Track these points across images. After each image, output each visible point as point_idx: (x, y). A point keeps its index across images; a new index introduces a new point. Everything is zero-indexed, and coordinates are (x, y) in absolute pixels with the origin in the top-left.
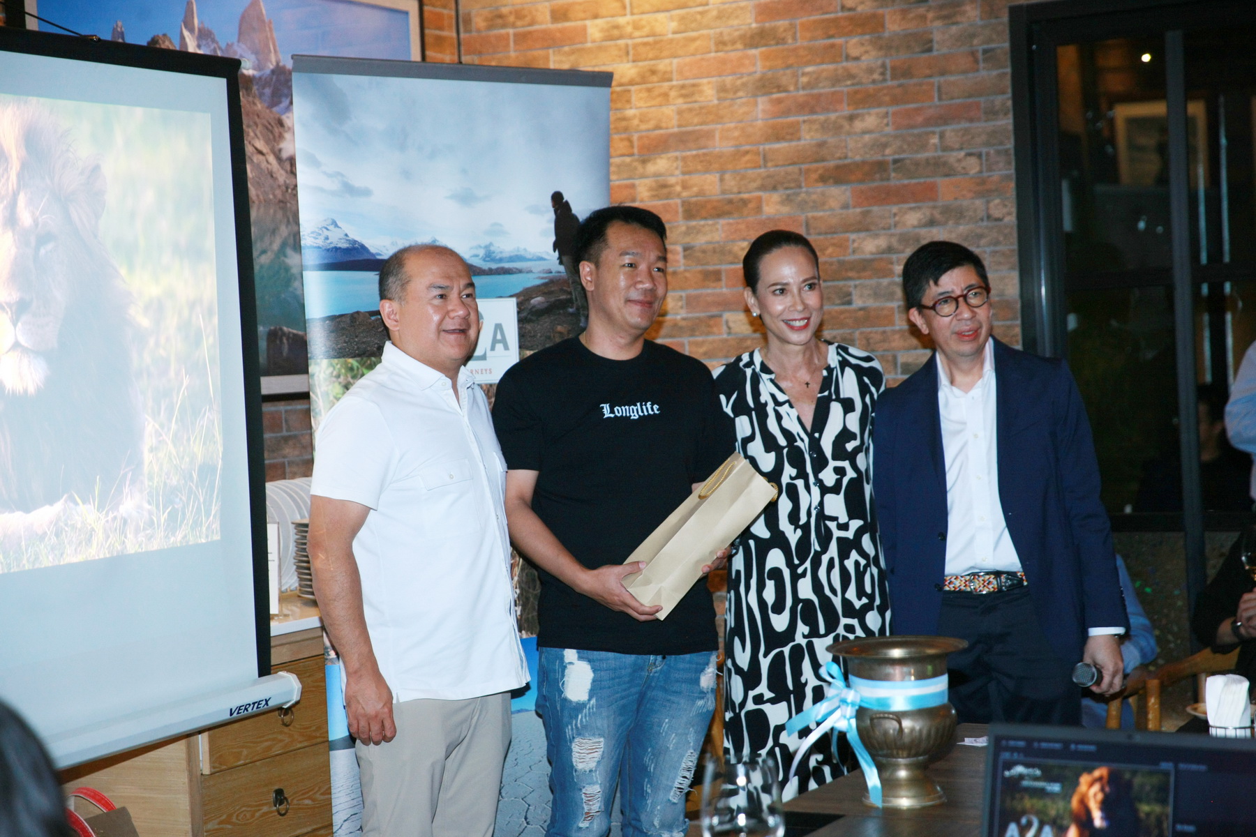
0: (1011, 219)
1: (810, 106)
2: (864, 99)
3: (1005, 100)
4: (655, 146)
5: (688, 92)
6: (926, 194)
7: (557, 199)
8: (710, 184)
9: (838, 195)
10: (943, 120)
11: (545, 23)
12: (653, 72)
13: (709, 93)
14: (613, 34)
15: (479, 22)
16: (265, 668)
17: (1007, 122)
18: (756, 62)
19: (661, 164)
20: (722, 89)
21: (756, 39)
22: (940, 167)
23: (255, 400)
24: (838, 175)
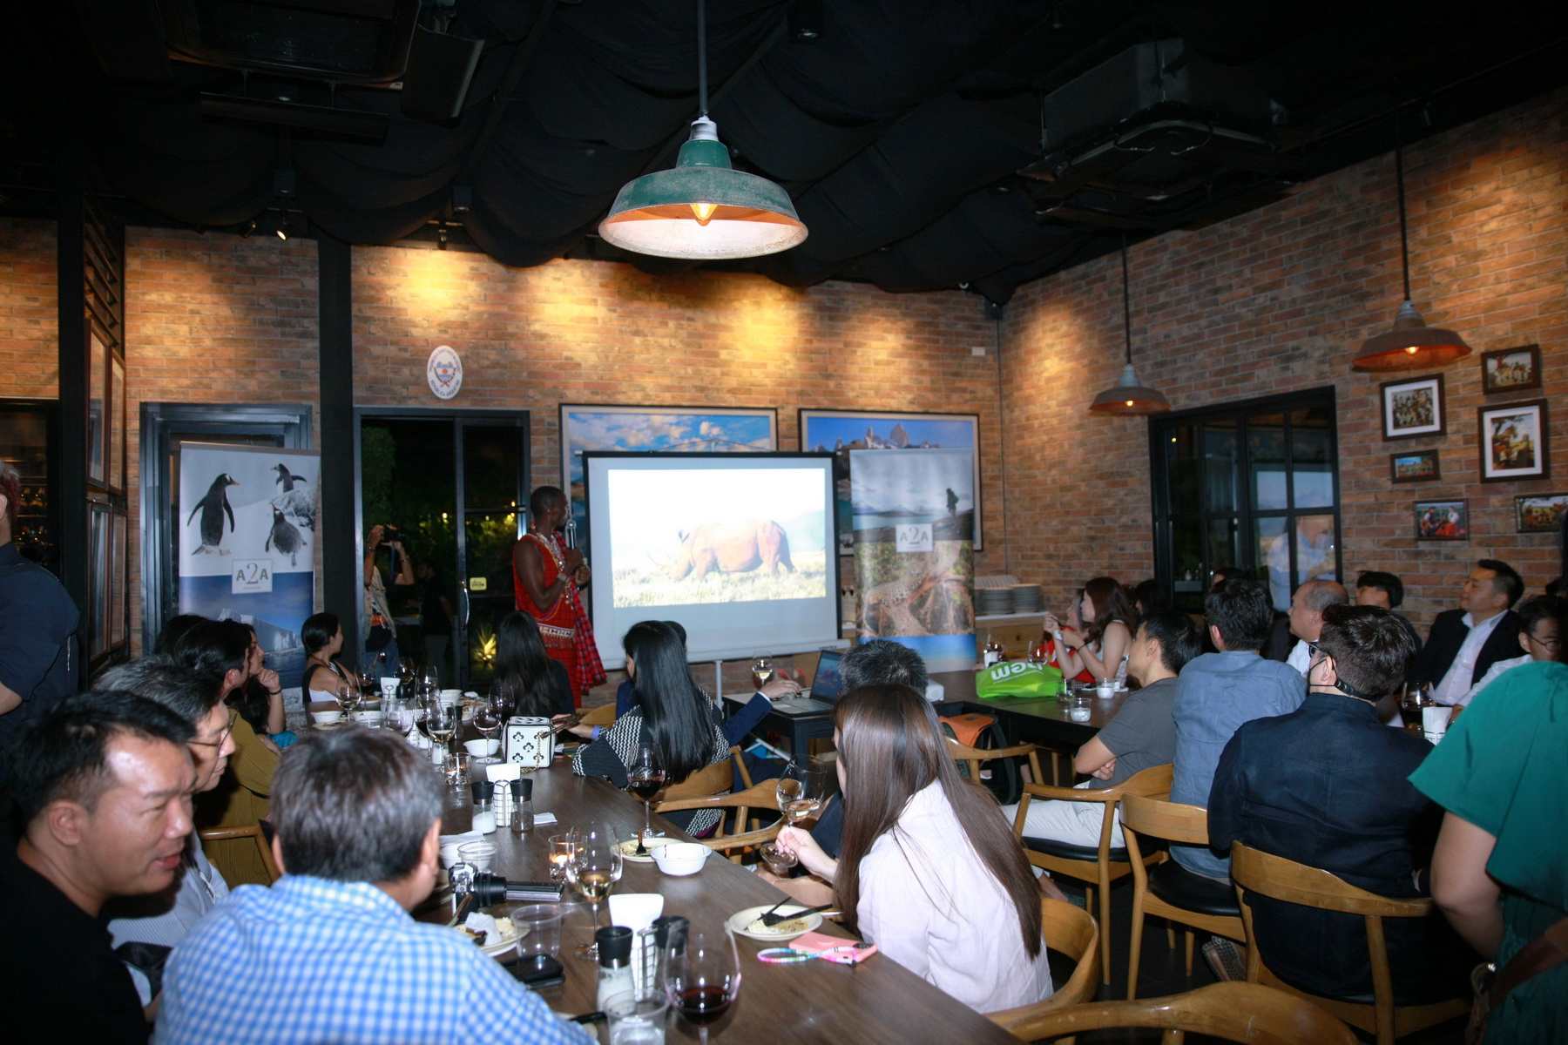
0: (1149, 494)
1: (1093, 452)
2: (1108, 449)
3: (1147, 449)
4: (1051, 466)
5: (1061, 446)
6: (1124, 484)
7: (949, 492)
8: (1067, 479)
9: (1101, 483)
10: (1129, 456)
11: (1024, 422)
12: (1051, 439)
13: (1066, 446)
14: (1041, 426)
15: (1007, 421)
16: (840, 636)
17: (1147, 458)
18: (1078, 434)
19: (1054, 472)
20: (1070, 445)
21: (1080, 427)
22: (1128, 474)
23: (838, 556)
24: (1101, 477)
